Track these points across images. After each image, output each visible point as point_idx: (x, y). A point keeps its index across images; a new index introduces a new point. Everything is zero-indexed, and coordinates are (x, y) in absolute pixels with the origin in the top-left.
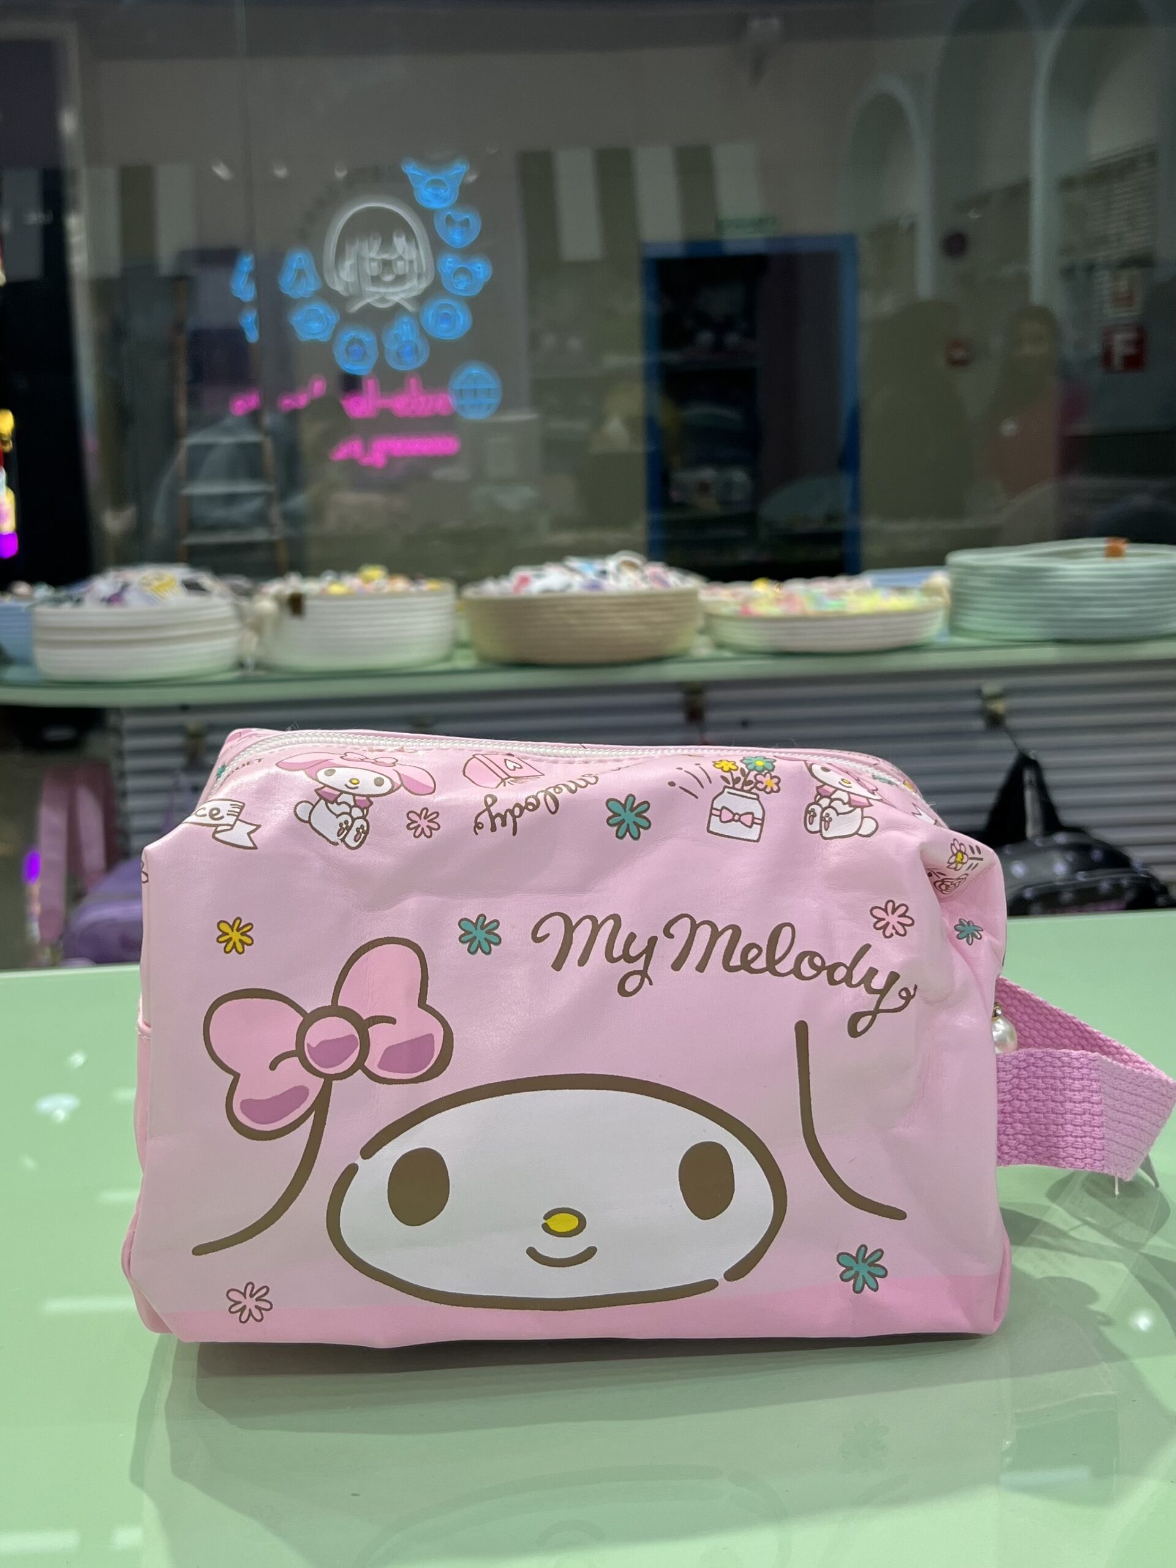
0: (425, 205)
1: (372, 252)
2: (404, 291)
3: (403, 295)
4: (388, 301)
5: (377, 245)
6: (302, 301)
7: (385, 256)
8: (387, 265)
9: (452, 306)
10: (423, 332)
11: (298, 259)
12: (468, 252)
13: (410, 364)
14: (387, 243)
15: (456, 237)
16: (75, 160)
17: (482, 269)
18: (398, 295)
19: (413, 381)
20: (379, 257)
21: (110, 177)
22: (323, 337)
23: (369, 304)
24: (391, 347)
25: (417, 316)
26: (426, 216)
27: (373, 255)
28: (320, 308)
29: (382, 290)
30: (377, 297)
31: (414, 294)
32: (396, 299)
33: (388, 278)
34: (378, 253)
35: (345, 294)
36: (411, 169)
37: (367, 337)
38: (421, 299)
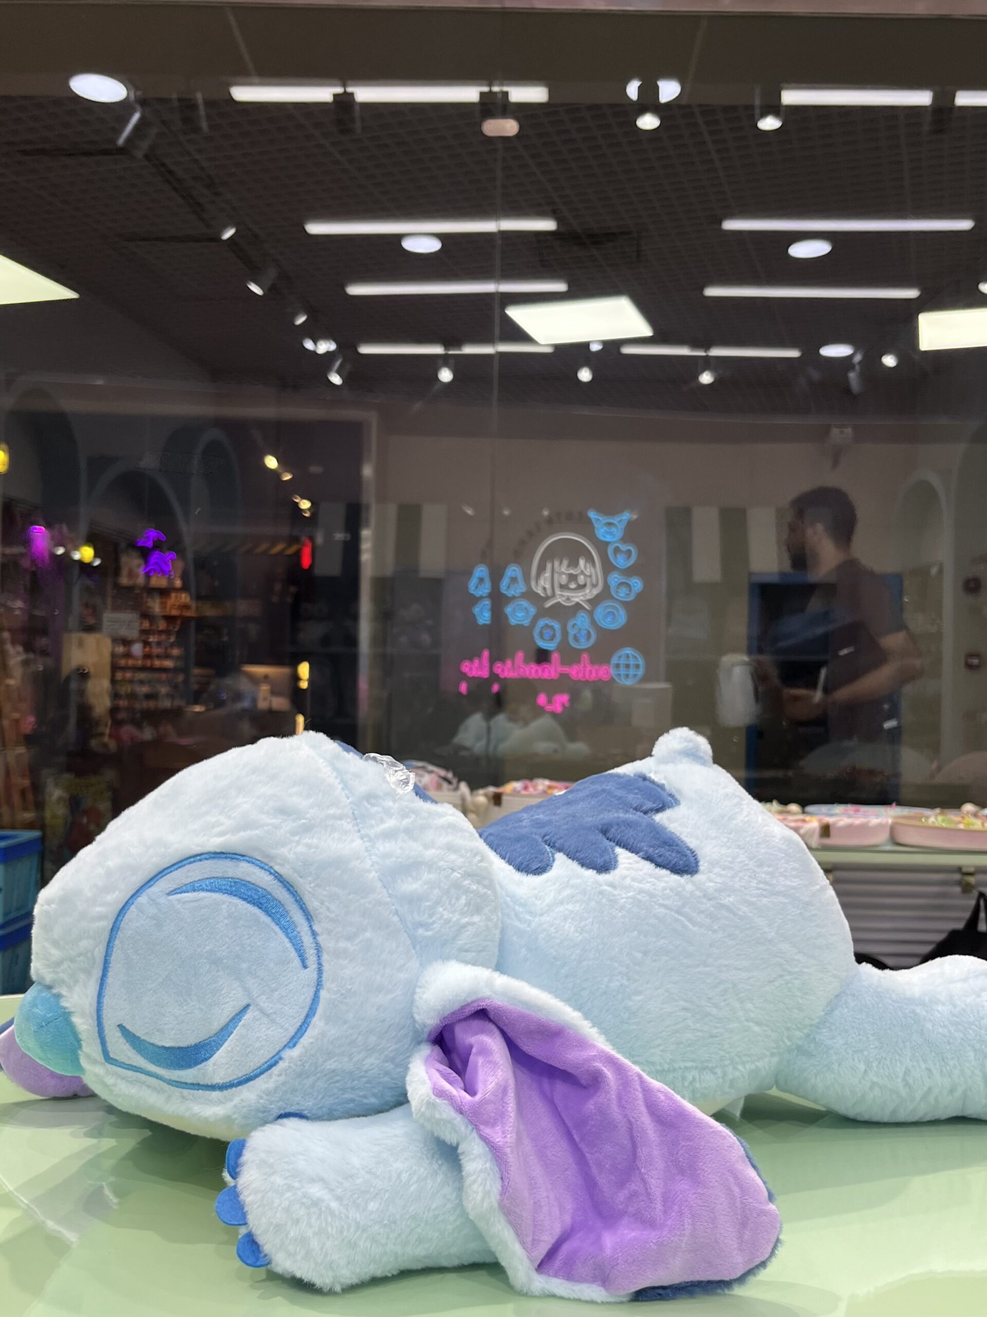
0: (602, 538)
1: (563, 568)
2: (582, 596)
3: (582, 598)
4: (573, 601)
5: (565, 562)
6: (514, 598)
7: (572, 572)
8: (572, 578)
9: (615, 607)
10: (593, 623)
11: (513, 570)
12: (629, 572)
13: (584, 644)
14: (574, 563)
15: (621, 562)
16: (369, 497)
17: (637, 584)
18: (578, 598)
19: (585, 656)
20: (568, 572)
21: (392, 511)
22: (526, 623)
23: (559, 603)
24: (572, 632)
25: (591, 613)
26: (602, 547)
27: (563, 570)
28: (525, 603)
29: (566, 594)
30: (564, 599)
31: (589, 597)
32: (577, 600)
33: (573, 586)
34: (566, 570)
35: (542, 595)
36: (592, 515)
37: (557, 626)
38: (594, 602)
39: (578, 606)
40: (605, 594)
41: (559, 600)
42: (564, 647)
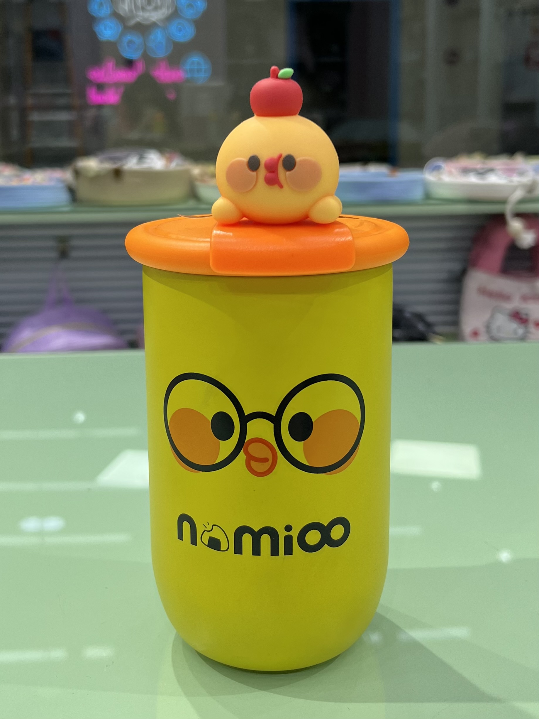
3: (157, 17)
4: (148, 20)
6: (102, 19)
9: (185, 24)
10: (169, 38)
13: (161, 54)
17: (201, 5)
19: (163, 63)
22: (114, 39)
23: (138, 22)
24: (151, 45)
25: (165, 30)
28: (112, 23)
30: (143, 18)
31: (163, 16)
32: (153, 19)
35: (125, 16)
37: (138, 39)
38: (167, 20)
39: (154, 25)
40: (175, 14)
41: (138, 19)
42: (146, 56)
